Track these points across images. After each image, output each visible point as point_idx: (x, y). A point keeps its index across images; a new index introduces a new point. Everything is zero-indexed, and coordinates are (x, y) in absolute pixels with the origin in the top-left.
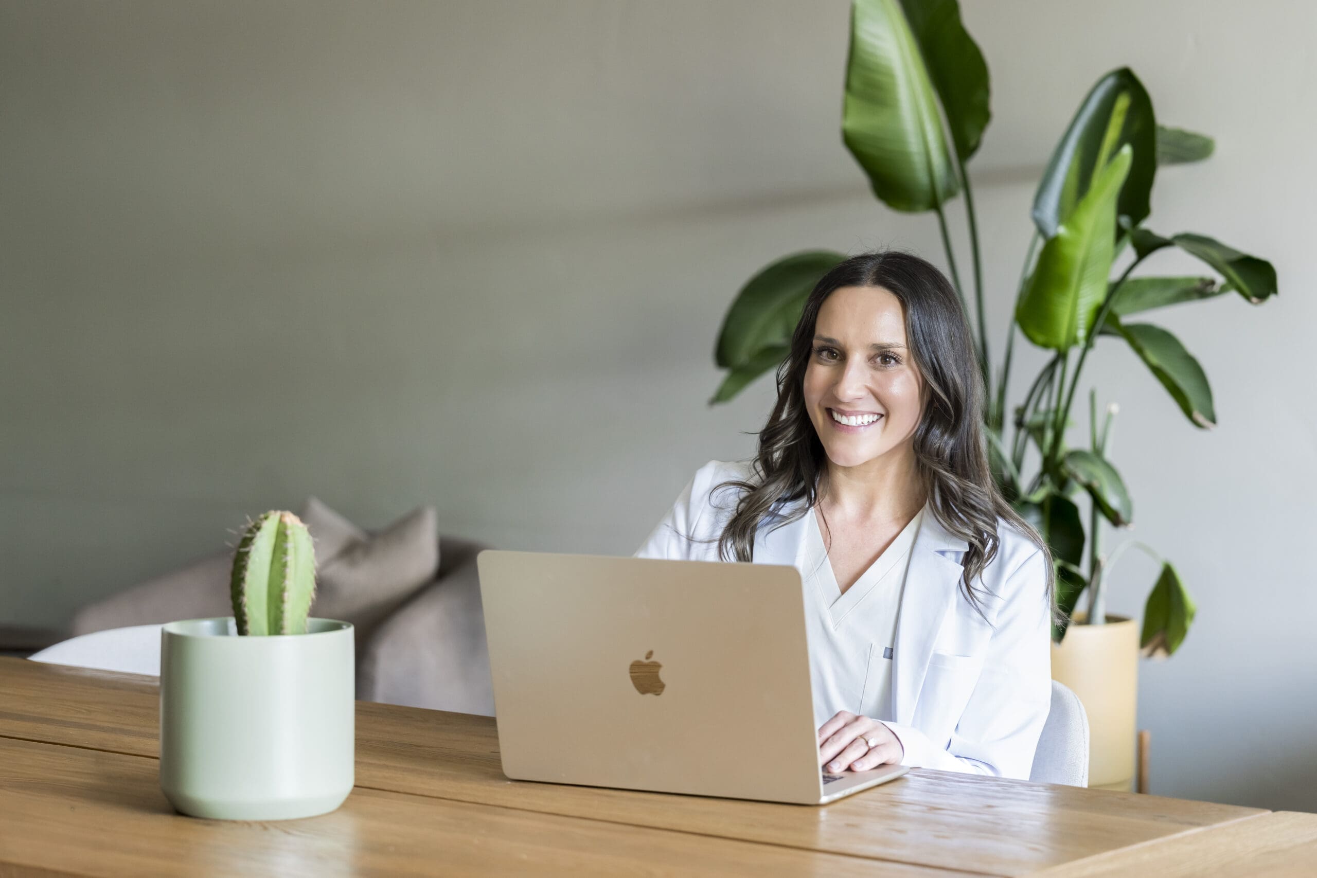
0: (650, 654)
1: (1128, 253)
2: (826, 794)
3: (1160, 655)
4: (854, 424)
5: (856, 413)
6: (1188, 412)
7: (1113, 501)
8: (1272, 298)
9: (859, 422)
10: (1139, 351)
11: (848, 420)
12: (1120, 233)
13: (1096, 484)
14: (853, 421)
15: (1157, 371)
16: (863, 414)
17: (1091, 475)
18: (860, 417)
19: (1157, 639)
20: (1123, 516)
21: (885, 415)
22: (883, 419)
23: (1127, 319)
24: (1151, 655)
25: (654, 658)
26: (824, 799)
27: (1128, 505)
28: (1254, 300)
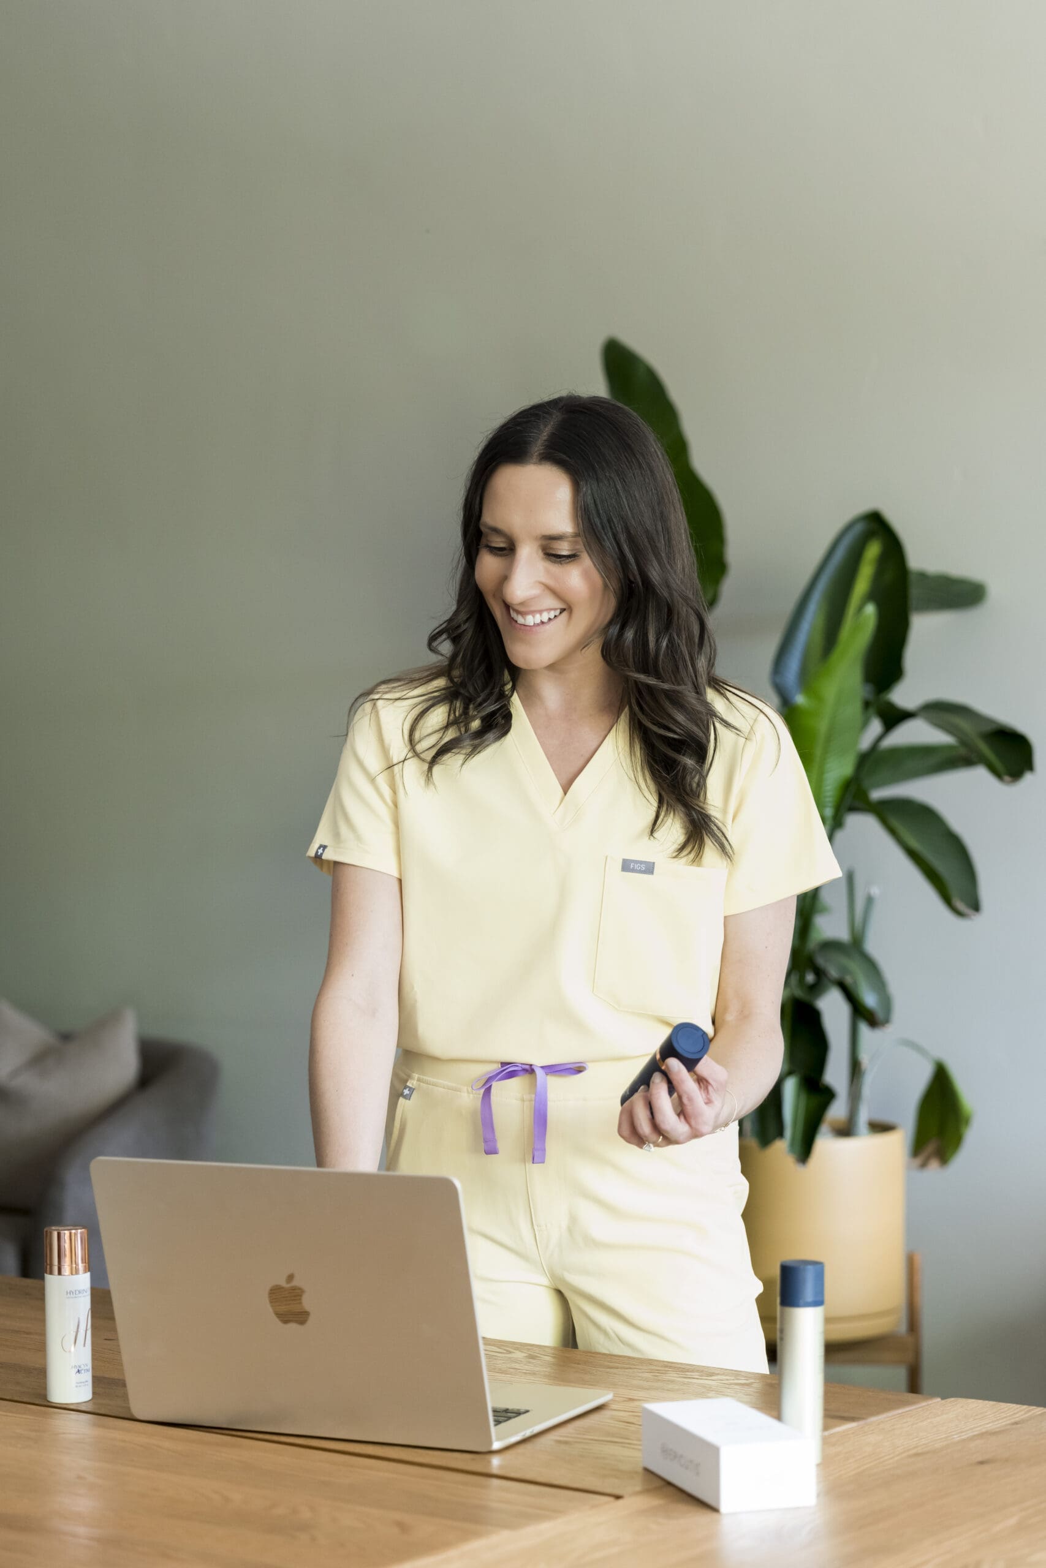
0: (290, 1278)
1: (876, 727)
2: (498, 1439)
3: (934, 1164)
4: (532, 624)
5: (533, 613)
6: (947, 899)
7: (870, 999)
8: (1028, 778)
9: (538, 621)
10: (892, 832)
11: (525, 619)
12: (867, 705)
13: (848, 980)
14: (530, 620)
15: (914, 855)
16: (540, 612)
17: (844, 970)
18: (538, 616)
19: (931, 1148)
20: (880, 1015)
21: (567, 609)
22: (565, 614)
23: (878, 794)
24: (924, 1165)
25: (295, 1283)
26: (496, 1445)
27: (887, 1002)
28: (1007, 778)
